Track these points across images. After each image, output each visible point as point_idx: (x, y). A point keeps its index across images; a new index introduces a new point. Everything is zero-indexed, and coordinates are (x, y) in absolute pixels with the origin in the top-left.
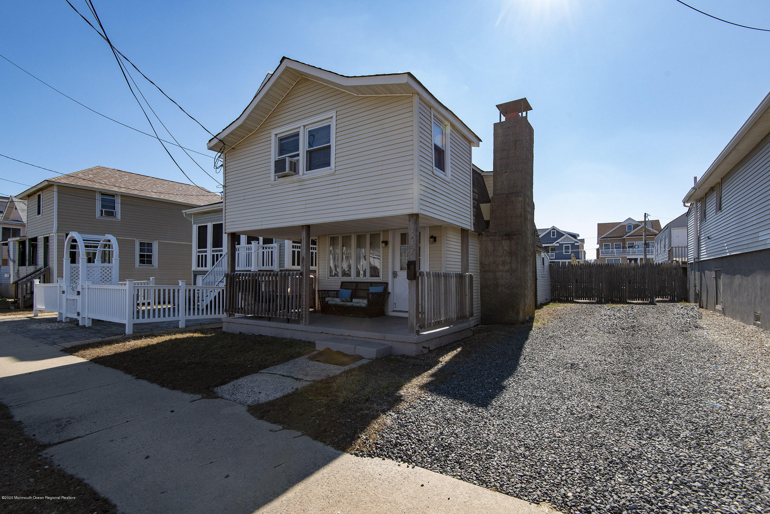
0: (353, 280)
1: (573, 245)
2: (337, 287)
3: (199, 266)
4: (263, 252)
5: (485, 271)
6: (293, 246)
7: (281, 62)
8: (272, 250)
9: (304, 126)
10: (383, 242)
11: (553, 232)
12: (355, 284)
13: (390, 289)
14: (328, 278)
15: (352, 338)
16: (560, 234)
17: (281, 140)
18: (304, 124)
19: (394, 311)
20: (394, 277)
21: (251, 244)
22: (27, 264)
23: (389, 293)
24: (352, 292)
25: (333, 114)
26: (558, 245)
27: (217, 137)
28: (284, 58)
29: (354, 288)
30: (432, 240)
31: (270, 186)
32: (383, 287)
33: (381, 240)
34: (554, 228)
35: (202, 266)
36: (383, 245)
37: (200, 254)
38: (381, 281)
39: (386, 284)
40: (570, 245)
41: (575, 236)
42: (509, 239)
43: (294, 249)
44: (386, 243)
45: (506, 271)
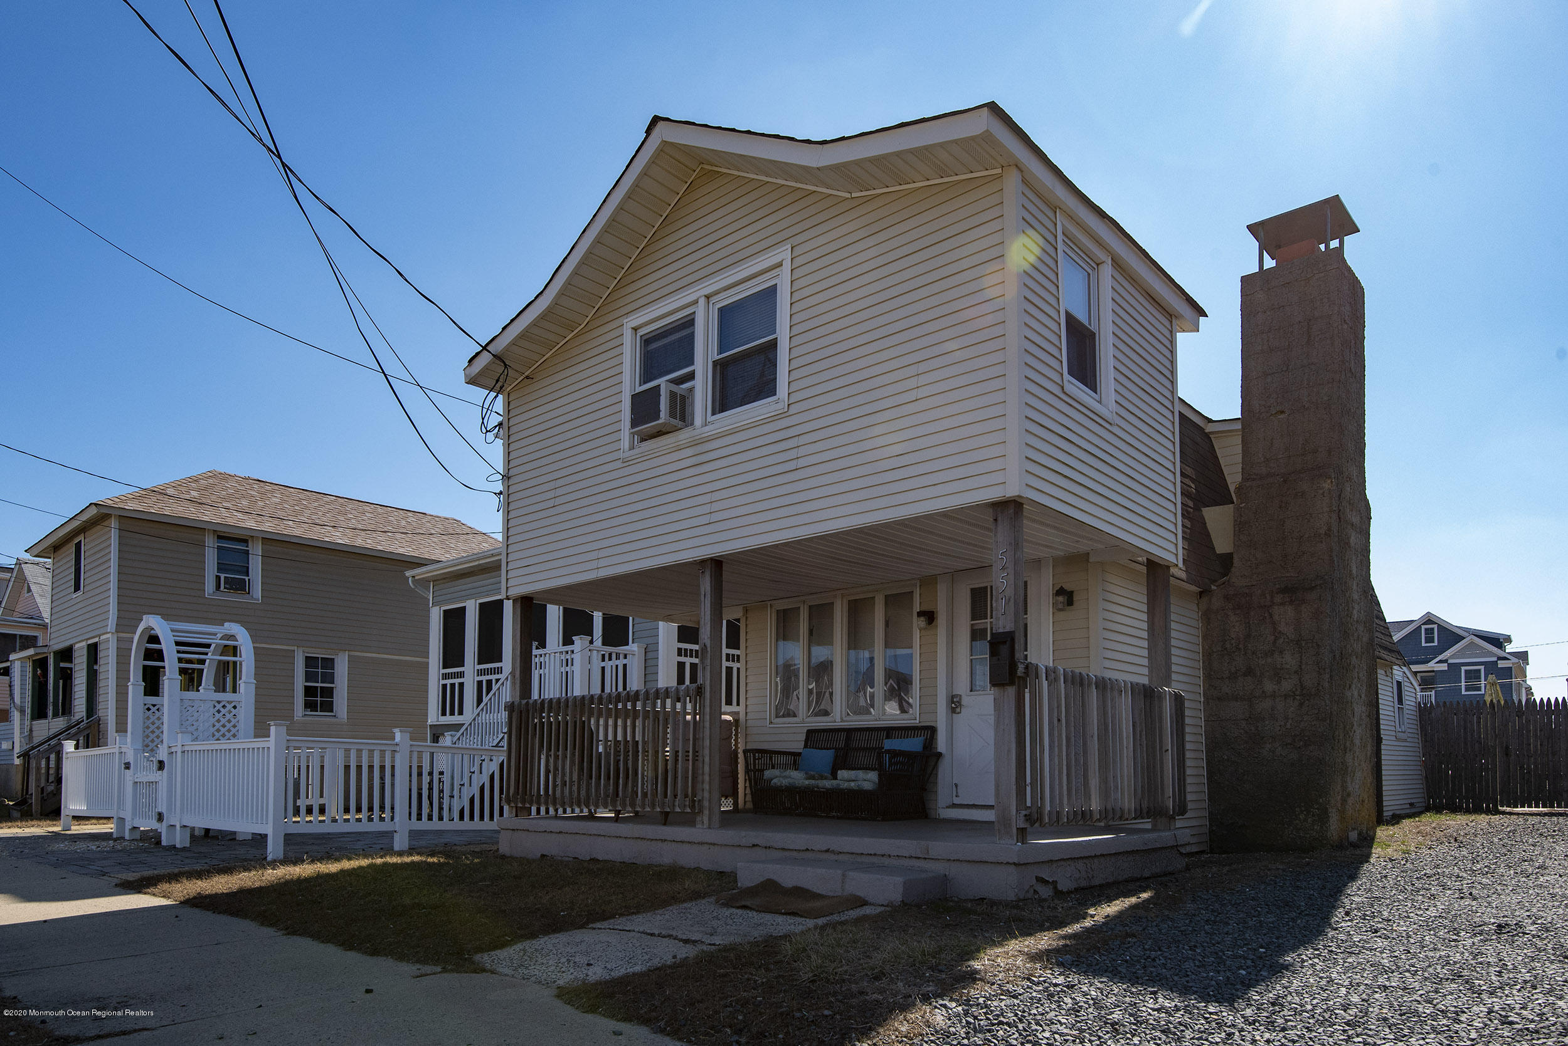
0: (839, 724)
1: (1491, 667)
2: (796, 744)
3: (444, 714)
4: (603, 668)
5: (1219, 699)
6: (679, 650)
7: (649, 131)
8: (625, 661)
9: (708, 297)
10: (920, 614)
11: (1429, 632)
12: (843, 735)
13: (941, 745)
14: (771, 723)
15: (836, 857)
16: (1450, 636)
17: (647, 341)
18: (707, 291)
19: (954, 806)
20: (953, 711)
21: (572, 643)
22: (50, 713)
23: (940, 755)
24: (836, 757)
25: (783, 254)
26: (1444, 667)
27: (488, 348)
28: (656, 120)
29: (842, 744)
30: (1061, 599)
31: (619, 464)
32: (922, 738)
33: (917, 608)
34: (1429, 619)
35: (452, 713)
36: (922, 622)
37: (448, 682)
38: (916, 722)
39: (932, 730)
40: (1482, 668)
41: (1498, 641)
42: (1291, 602)
43: (682, 659)
44: (930, 617)
45: (1286, 696)
